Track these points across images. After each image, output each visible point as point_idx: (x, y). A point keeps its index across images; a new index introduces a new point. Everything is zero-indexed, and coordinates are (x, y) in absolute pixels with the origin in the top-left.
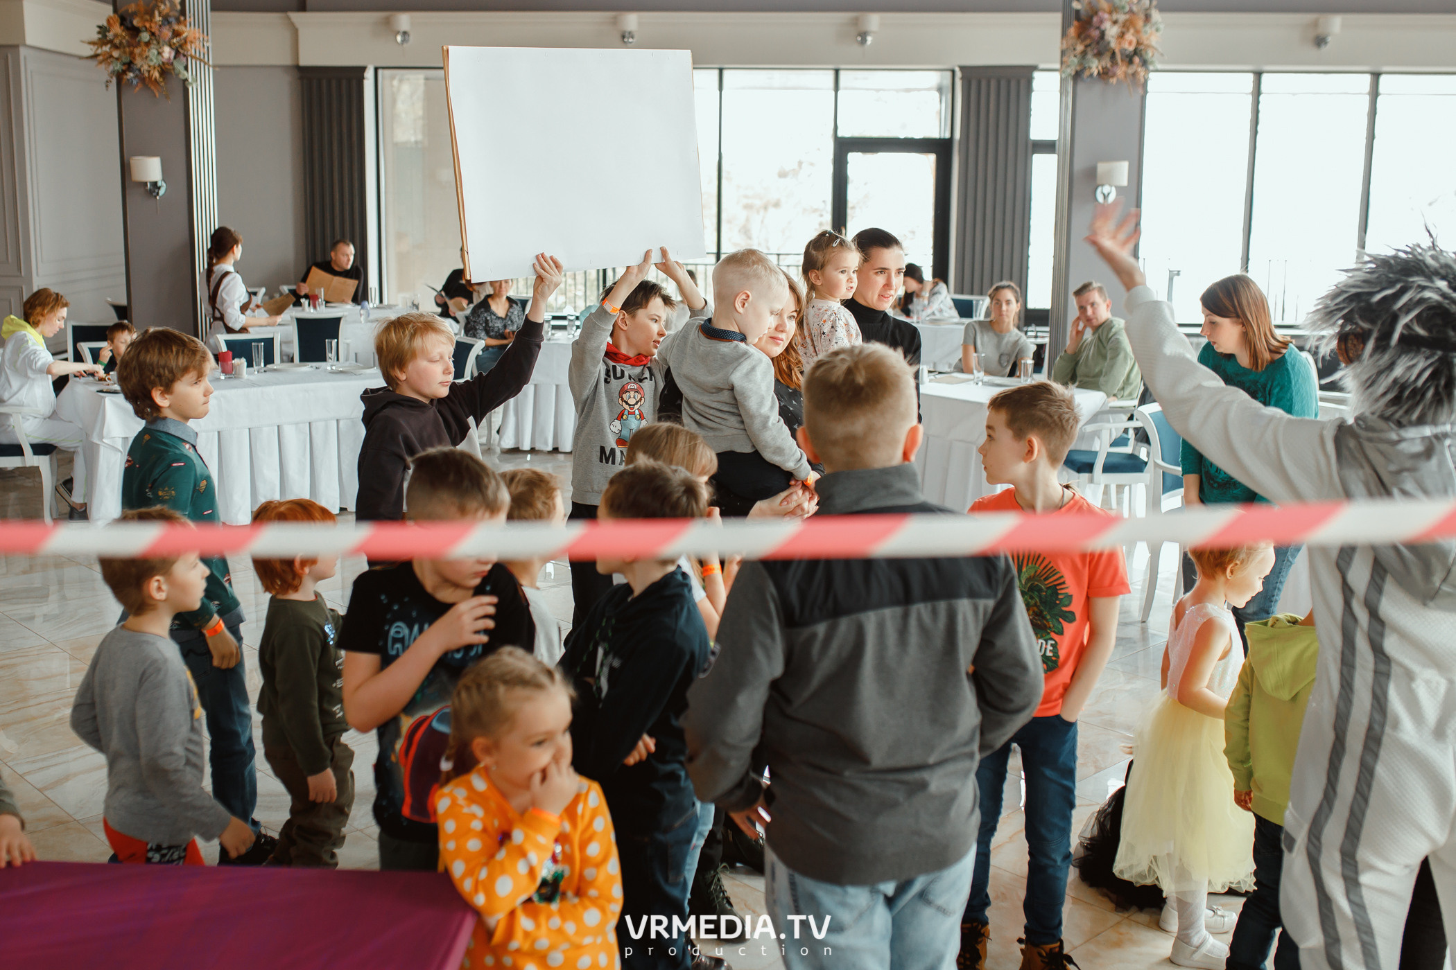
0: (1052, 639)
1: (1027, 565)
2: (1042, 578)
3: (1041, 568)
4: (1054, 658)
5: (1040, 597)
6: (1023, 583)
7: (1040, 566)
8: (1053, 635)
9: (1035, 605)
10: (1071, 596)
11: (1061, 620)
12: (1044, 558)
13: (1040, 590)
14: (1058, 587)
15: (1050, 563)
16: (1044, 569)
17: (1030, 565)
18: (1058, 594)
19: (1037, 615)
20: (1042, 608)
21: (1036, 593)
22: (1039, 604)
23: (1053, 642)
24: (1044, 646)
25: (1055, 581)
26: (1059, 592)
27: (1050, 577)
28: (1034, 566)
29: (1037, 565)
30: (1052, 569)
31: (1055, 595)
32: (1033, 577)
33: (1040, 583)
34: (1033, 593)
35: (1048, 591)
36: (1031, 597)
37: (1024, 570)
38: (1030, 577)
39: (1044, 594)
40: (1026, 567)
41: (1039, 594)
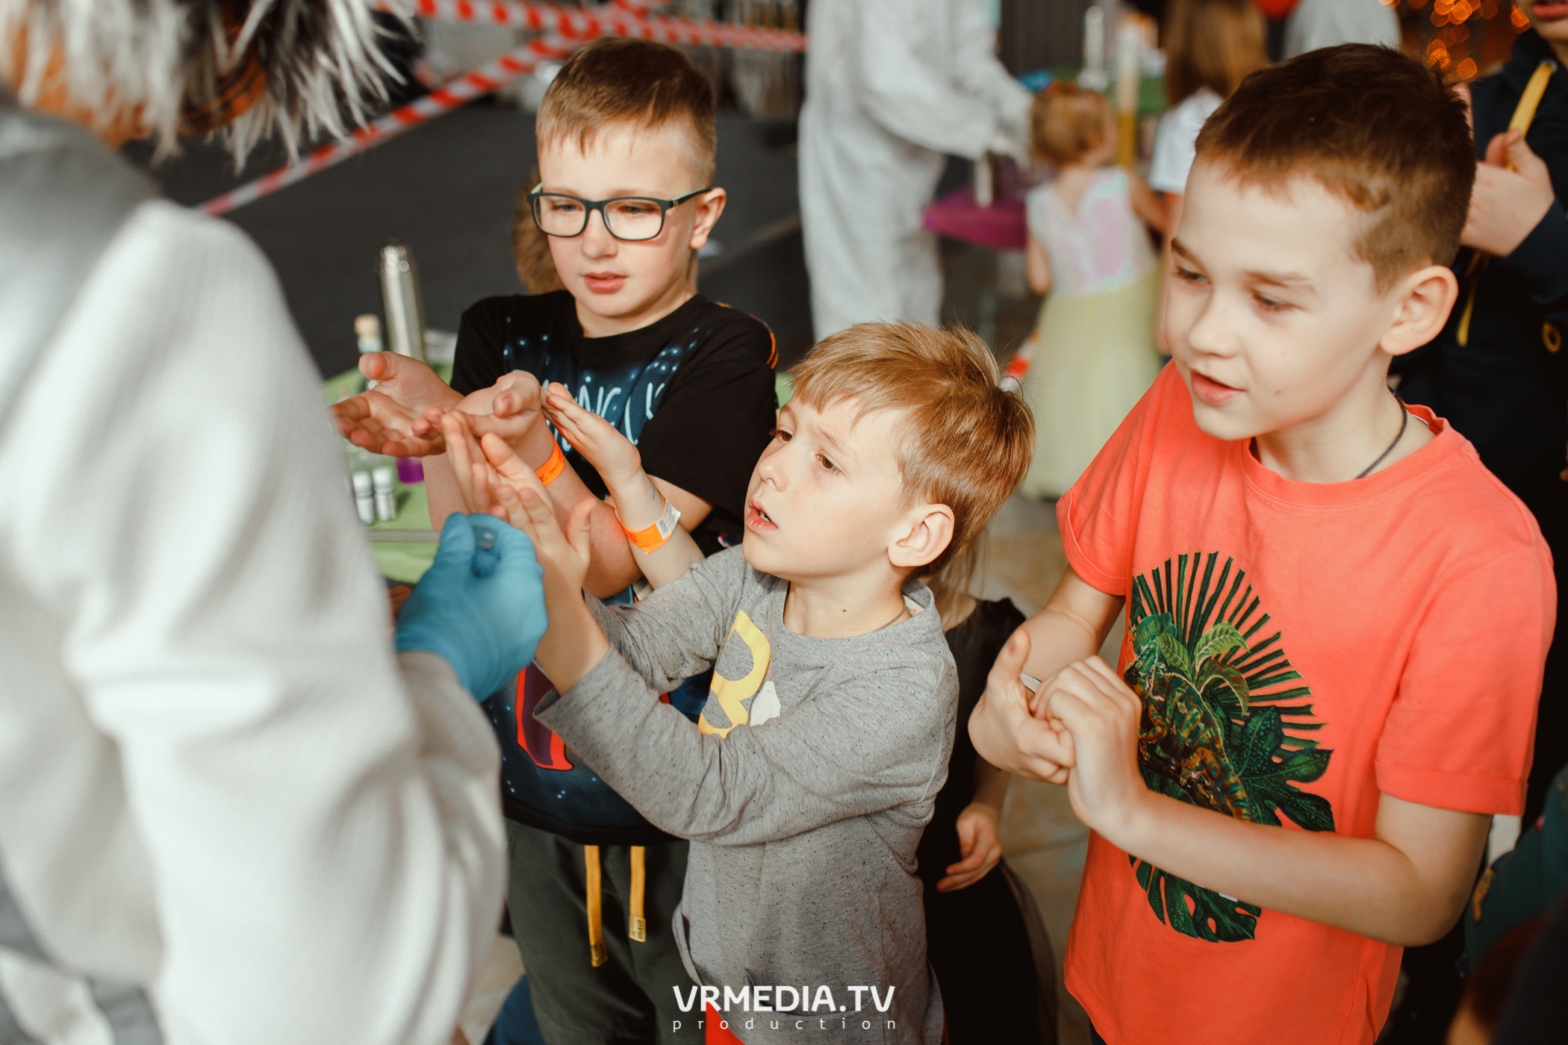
1: (1219, 620)
2: (1244, 676)
3: (1250, 644)
4: (1241, 911)
5: (1228, 727)
6: (1198, 669)
7: (1246, 636)
10: (1328, 753)
11: (1278, 812)
12: (1265, 618)
13: (1232, 709)
14: (1285, 719)
15: (1277, 636)
16: (1255, 650)
17: (1225, 621)
18: (1280, 738)
19: (1210, 776)
20: (1226, 760)
21: (1220, 712)
22: (1220, 745)
25: (1279, 696)
26: (1287, 732)
27: (1267, 682)
28: (1237, 627)
29: (1241, 632)
30: (1279, 660)
31: (1266, 734)
32: (1225, 660)
33: (1235, 688)
34: (1214, 709)
35: (1254, 720)
36: (1207, 720)
37: (1209, 630)
38: (1218, 656)
39: (1241, 723)
40: (1216, 624)
41: (1228, 719)
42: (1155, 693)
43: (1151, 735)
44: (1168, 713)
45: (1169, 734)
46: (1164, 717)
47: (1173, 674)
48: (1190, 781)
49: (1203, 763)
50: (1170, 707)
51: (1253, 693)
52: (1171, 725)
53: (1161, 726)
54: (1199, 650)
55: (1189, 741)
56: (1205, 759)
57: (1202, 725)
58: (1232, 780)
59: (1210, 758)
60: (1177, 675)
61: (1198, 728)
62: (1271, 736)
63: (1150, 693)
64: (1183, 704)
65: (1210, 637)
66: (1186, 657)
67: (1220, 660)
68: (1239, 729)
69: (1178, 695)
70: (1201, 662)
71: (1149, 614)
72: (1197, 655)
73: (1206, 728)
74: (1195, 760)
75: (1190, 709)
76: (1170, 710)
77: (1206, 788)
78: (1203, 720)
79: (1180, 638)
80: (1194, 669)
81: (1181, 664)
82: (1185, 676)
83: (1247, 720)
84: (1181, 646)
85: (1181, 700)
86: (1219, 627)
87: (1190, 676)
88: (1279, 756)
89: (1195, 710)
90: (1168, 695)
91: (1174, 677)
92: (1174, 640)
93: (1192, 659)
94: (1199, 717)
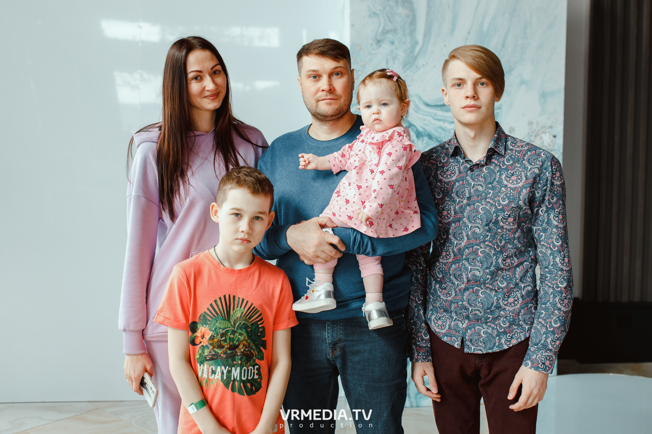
0: (257, 365)
2: (247, 318)
3: (246, 309)
4: (259, 380)
5: (247, 333)
6: (233, 324)
7: (244, 308)
8: (257, 361)
9: (244, 339)
11: (261, 348)
12: (247, 302)
14: (259, 323)
15: (252, 304)
16: (248, 310)
17: (236, 308)
18: (259, 328)
19: (246, 347)
20: (249, 341)
21: (244, 330)
23: (257, 367)
24: (253, 371)
25: (257, 318)
26: (260, 326)
27: (253, 316)
28: (241, 307)
29: (242, 308)
30: (255, 309)
31: (256, 329)
32: (240, 317)
33: (246, 322)
34: (242, 330)
35: (253, 327)
36: (241, 334)
37: (232, 313)
38: (237, 318)
39: (250, 329)
40: (233, 310)
41: (247, 330)
42: (221, 338)
43: (224, 349)
44: (228, 340)
45: (230, 346)
46: (227, 342)
47: (225, 330)
48: (241, 352)
49: (244, 345)
50: (228, 337)
51: (250, 321)
52: (230, 342)
53: (226, 345)
54: (231, 319)
55: (237, 343)
56: (244, 344)
57: (240, 337)
58: (252, 345)
59: (245, 342)
60: (227, 329)
61: (239, 338)
62: (257, 329)
63: (220, 339)
64: (232, 335)
65: (233, 315)
66: (228, 323)
67: (239, 318)
68: (250, 331)
69: (229, 334)
70: (233, 322)
71: (211, 319)
72: (231, 321)
73: (241, 336)
74: (241, 346)
75: (234, 335)
76: (228, 339)
77: (246, 351)
78: (239, 335)
79: (225, 319)
80: (232, 324)
81: (228, 326)
82: (230, 328)
83: (251, 328)
84: (225, 321)
85: (231, 335)
86: (234, 311)
87: (231, 327)
88: (259, 333)
89: (236, 334)
90: (226, 335)
91: (226, 330)
92: (223, 321)
93: (230, 322)
94: (238, 335)
